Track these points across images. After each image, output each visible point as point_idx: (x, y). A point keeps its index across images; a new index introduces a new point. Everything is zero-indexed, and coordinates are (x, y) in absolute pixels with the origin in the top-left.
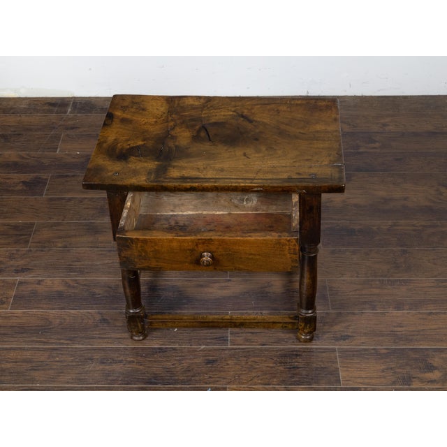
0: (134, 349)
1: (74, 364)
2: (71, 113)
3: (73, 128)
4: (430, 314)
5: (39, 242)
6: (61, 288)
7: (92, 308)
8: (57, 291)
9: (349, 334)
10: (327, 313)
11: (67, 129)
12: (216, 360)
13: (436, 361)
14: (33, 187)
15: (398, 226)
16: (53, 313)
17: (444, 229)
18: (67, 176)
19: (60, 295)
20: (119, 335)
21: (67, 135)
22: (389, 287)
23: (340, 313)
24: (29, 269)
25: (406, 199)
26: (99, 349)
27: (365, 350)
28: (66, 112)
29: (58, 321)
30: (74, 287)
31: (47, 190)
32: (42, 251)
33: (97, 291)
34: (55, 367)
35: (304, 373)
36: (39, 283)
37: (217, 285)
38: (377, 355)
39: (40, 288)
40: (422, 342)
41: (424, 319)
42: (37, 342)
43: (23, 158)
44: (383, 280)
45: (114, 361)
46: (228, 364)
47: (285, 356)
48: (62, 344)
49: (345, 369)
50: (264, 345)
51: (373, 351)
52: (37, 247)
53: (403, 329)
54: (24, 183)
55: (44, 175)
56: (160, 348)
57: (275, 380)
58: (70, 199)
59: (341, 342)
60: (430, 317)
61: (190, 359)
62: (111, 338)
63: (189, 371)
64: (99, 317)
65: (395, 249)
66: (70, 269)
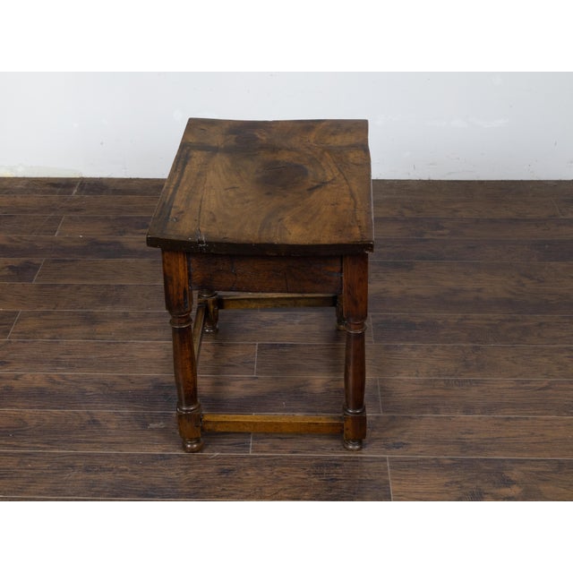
0: (128, 455)
1: (51, 471)
2: (76, 194)
3: (77, 210)
4: (508, 419)
5: (21, 333)
6: (43, 384)
7: (80, 408)
8: (37, 388)
9: (403, 441)
10: (377, 417)
11: (70, 210)
12: (233, 470)
13: (515, 474)
14: (22, 272)
15: (469, 319)
16: (30, 413)
17: (525, 324)
18: (64, 261)
19: (41, 393)
20: (110, 439)
21: (70, 218)
22: (456, 388)
23: (394, 417)
24: (5, 363)
25: (479, 290)
26: (84, 455)
27: (424, 460)
28: (70, 193)
29: (35, 422)
30: (59, 383)
31: (39, 276)
32: (24, 342)
33: (88, 388)
34: (25, 475)
35: (345, 486)
36: (16, 378)
37: (240, 383)
38: (439, 466)
39: (16, 384)
40: (496, 452)
41: (500, 425)
42: (10, 446)
43: (13, 241)
44: (449, 380)
45: (102, 470)
46: (248, 475)
47: (320, 466)
48: (39, 448)
49: (397, 482)
50: (294, 452)
51: (433, 462)
52: (18, 338)
53: (474, 436)
54: (11, 268)
55: (36, 260)
56: (161, 455)
57: (306, 494)
58: (66, 286)
59: (394, 450)
60: (507, 423)
61: (200, 468)
62: (100, 442)
63: (196, 482)
64: (87, 418)
65: (464, 345)
66: (57, 362)
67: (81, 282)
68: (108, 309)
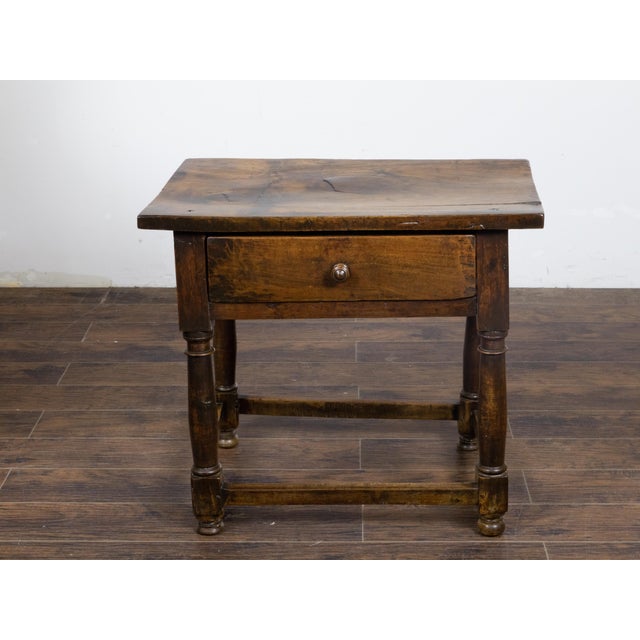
0: (202, 544)
2: (105, 302)
3: (106, 318)
5: (48, 431)
6: (82, 479)
7: (132, 500)
8: (75, 483)
9: (564, 528)
10: (526, 506)
11: (99, 317)
12: (342, 557)
14: (41, 375)
15: (635, 415)
16: (68, 506)
18: (97, 365)
19: (80, 487)
20: (175, 529)
21: (100, 325)
22: (626, 478)
23: (548, 506)
24: (29, 459)
26: (143, 544)
27: (592, 545)
28: (99, 302)
29: (75, 514)
30: (102, 478)
31: (64, 378)
32: (51, 440)
33: (142, 482)
36: (45, 473)
37: (342, 476)
38: (613, 550)
39: (45, 479)
42: (39, 536)
43: (27, 346)
44: (616, 472)
47: (457, 551)
48: (82, 538)
50: (420, 540)
51: (604, 546)
52: (43, 436)
54: (27, 371)
55: (59, 364)
56: (245, 544)
58: (100, 388)
59: (552, 536)
61: (298, 555)
62: (163, 532)
64: (143, 509)
65: (632, 439)
66: (98, 459)
67: (121, 384)
68: (159, 409)
